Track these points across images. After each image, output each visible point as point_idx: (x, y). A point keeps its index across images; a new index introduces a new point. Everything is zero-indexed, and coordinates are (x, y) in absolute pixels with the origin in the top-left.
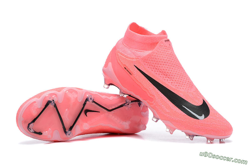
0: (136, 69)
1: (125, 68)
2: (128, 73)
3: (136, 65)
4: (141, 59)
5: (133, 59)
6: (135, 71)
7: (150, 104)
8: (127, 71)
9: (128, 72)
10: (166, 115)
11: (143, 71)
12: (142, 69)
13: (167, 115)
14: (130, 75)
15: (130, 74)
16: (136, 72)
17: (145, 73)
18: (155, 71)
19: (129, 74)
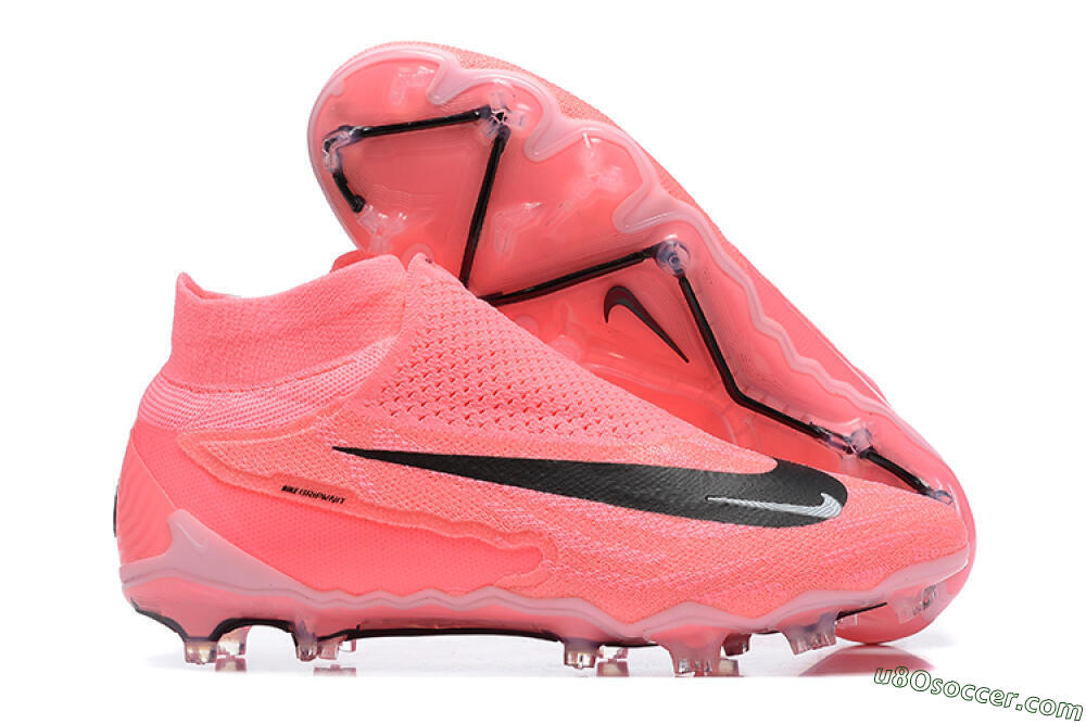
0: (359, 460)
1: (285, 489)
2: (318, 503)
3: (343, 442)
4: (356, 397)
5: (308, 422)
6: (354, 476)
7: (524, 592)
8: (306, 493)
9: (316, 496)
10: (655, 580)
11: (398, 449)
12: (391, 442)
13: (665, 578)
14: (335, 507)
15: (334, 500)
16: (363, 474)
17: (415, 454)
18: (467, 413)
19: (327, 505)
